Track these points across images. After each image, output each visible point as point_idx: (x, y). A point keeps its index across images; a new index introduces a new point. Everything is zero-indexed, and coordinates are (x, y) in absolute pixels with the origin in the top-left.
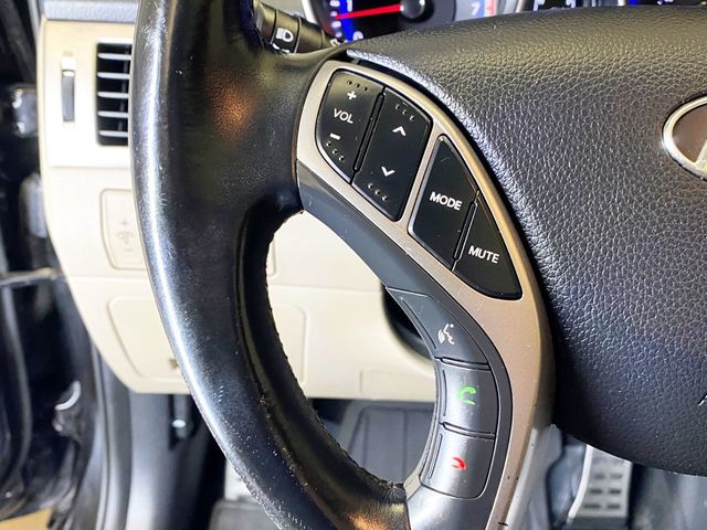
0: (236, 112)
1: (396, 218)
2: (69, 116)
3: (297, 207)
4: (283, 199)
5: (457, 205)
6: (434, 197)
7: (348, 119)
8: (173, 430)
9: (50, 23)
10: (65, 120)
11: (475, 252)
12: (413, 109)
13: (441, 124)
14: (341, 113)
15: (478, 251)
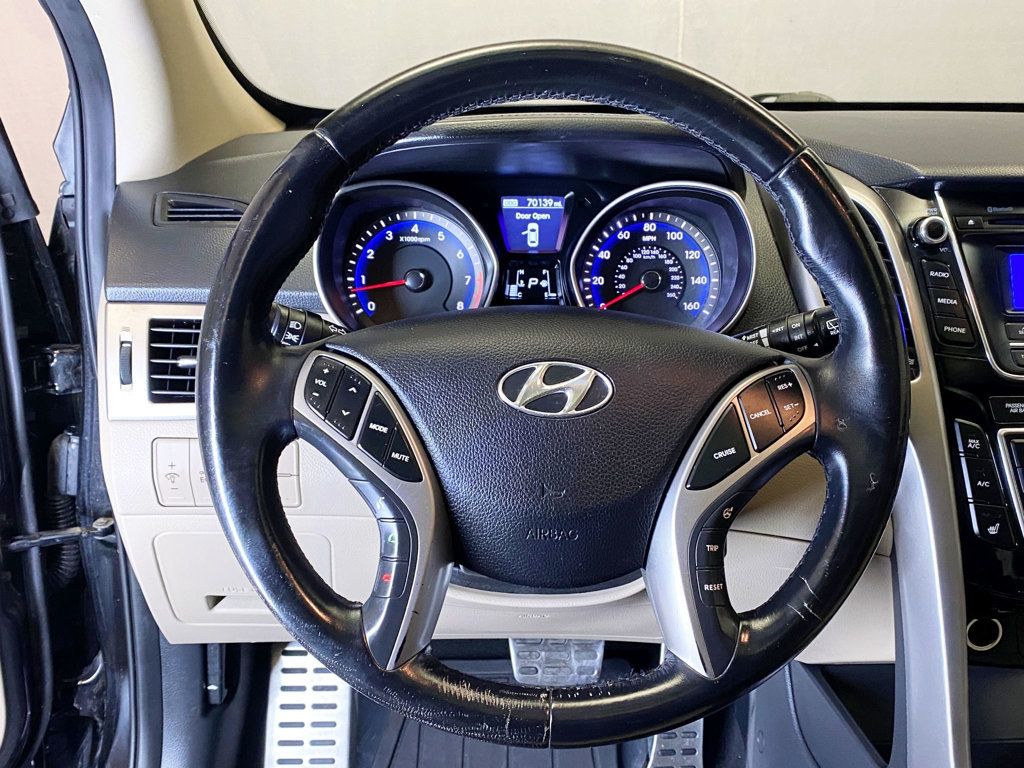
0: (260, 381)
1: (351, 438)
2: (127, 378)
3: (294, 436)
4: (285, 431)
5: (385, 430)
6: (373, 426)
7: (324, 384)
8: (206, 694)
9: (109, 305)
10: (123, 383)
11: (395, 456)
12: (361, 377)
13: (377, 386)
14: (319, 381)
15: (397, 455)
